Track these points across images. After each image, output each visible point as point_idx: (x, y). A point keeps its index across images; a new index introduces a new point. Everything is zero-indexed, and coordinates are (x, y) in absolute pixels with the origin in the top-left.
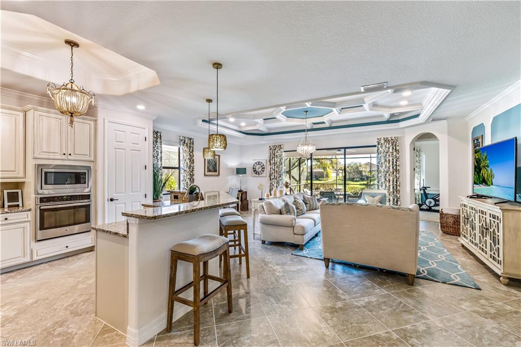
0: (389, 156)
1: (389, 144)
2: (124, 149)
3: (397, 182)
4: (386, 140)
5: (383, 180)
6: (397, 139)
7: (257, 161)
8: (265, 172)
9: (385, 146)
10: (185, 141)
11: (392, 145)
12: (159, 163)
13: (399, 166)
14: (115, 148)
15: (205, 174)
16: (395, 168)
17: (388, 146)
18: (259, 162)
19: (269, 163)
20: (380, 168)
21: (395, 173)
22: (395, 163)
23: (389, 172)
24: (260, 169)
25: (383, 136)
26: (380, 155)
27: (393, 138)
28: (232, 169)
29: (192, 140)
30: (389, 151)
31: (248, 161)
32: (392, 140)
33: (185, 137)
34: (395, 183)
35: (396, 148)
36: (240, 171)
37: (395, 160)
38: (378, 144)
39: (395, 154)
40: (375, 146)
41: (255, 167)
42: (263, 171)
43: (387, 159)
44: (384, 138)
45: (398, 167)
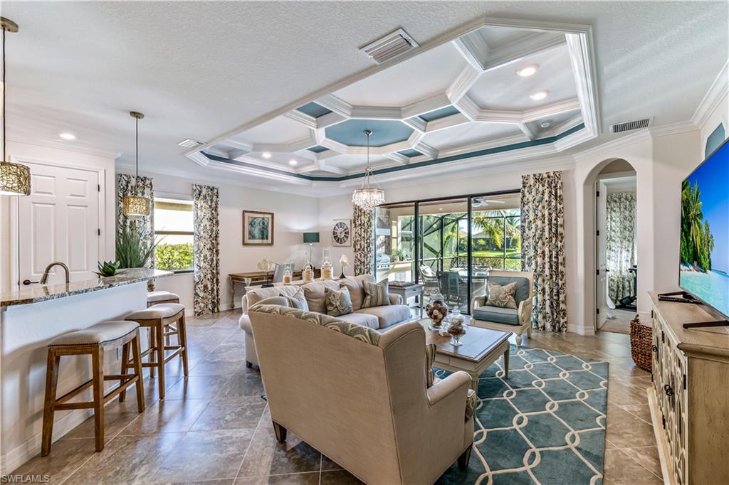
0: (543, 207)
1: (543, 186)
2: (54, 204)
3: (557, 257)
4: (539, 179)
5: (532, 253)
6: (558, 175)
7: (338, 222)
8: (349, 238)
9: (537, 190)
10: (200, 192)
11: (550, 186)
12: (148, 225)
13: (561, 226)
14: (34, 203)
15: (243, 241)
16: (553, 230)
17: (541, 189)
18: (341, 223)
19: (353, 225)
20: (527, 230)
21: (554, 239)
22: (554, 222)
23: (544, 238)
24: (343, 235)
25: (531, 171)
26: (526, 207)
27: (552, 174)
28: (296, 234)
29: (215, 191)
30: (542, 199)
31: (326, 222)
32: (549, 177)
33: (201, 187)
34: (554, 260)
35: (556, 193)
36: (311, 238)
37: (554, 215)
38: (524, 187)
39: (553, 204)
40: (518, 191)
41: (335, 231)
42: (347, 237)
43: (540, 214)
44: (534, 175)
45: (560, 229)
